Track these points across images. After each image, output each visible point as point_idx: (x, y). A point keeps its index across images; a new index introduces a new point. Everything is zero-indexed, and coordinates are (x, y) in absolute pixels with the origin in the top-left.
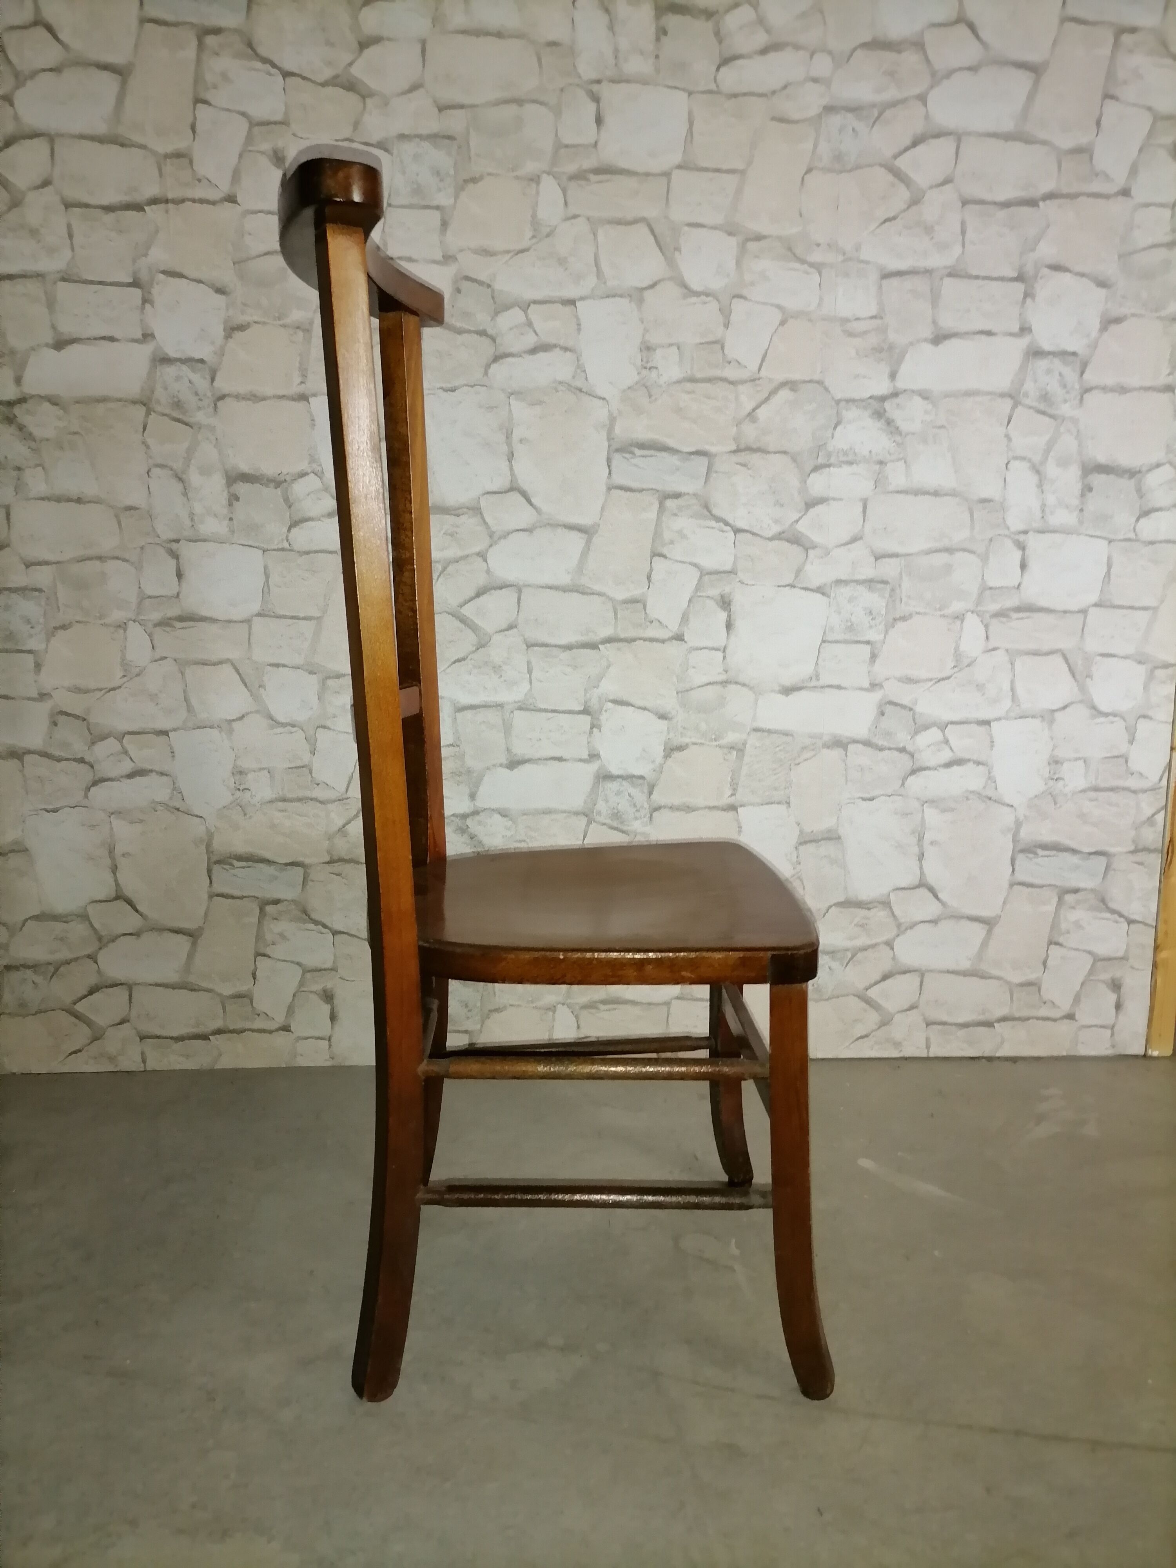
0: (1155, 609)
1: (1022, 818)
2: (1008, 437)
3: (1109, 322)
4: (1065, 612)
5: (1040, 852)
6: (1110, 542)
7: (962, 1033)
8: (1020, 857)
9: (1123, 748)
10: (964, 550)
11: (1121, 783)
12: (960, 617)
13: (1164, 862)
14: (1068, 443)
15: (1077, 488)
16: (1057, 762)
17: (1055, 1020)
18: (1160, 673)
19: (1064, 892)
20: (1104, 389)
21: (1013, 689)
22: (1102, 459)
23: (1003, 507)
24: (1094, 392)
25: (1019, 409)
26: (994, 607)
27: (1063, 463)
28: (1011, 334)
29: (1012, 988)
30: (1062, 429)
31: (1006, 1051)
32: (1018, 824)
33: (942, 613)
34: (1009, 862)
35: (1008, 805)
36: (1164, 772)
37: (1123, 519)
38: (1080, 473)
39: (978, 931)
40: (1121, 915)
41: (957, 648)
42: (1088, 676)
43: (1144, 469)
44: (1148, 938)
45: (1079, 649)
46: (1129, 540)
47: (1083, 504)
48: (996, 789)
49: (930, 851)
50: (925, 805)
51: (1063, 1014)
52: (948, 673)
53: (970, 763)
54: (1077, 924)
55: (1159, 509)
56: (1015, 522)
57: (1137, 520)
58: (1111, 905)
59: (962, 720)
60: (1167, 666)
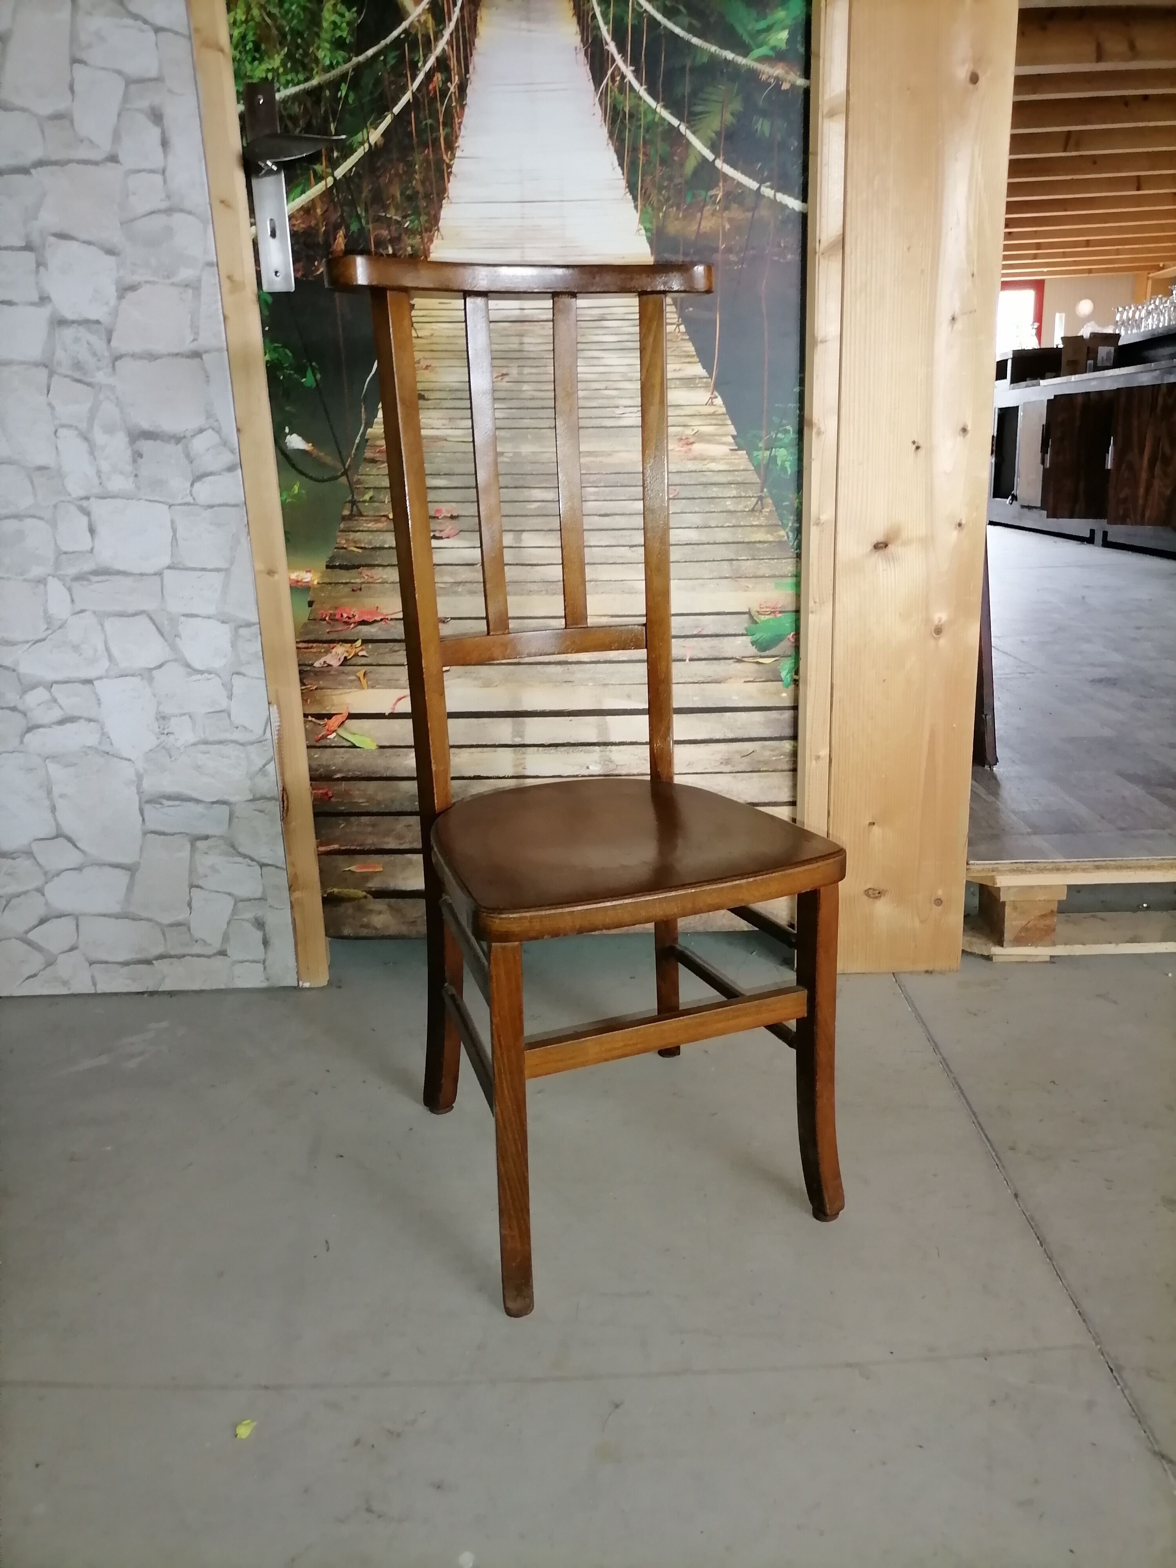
0: (227, 570)
1: (142, 771)
2: (49, 404)
3: (125, 289)
4: (142, 575)
5: (165, 802)
6: (170, 506)
7: (123, 970)
8: (148, 808)
9: (224, 703)
10: (32, 516)
11: (228, 736)
12: (41, 581)
13: (282, 809)
14: (108, 409)
15: (128, 454)
16: (164, 718)
17: (209, 957)
18: (243, 631)
19: (195, 839)
20: (133, 356)
21: (107, 649)
22: (146, 425)
23: (59, 474)
24: (124, 359)
25: (55, 378)
26: (72, 571)
27: (109, 430)
28: (32, 304)
29: (164, 929)
30: (101, 397)
31: (167, 986)
32: (140, 777)
33: (24, 577)
34: (138, 812)
35: (126, 759)
36: (267, 724)
37: (178, 484)
38: (127, 439)
39: (122, 877)
40: (253, 860)
41: (46, 611)
42: (176, 636)
43: (188, 434)
44: (282, 879)
45: (162, 610)
46: (188, 504)
47: (136, 469)
48: (112, 744)
49: (60, 803)
50: (47, 760)
51: (215, 951)
52: (42, 635)
53: (82, 720)
54: (213, 868)
55: (211, 474)
56: (76, 489)
57: (192, 485)
58: (241, 850)
59: (66, 680)
60: (249, 625)
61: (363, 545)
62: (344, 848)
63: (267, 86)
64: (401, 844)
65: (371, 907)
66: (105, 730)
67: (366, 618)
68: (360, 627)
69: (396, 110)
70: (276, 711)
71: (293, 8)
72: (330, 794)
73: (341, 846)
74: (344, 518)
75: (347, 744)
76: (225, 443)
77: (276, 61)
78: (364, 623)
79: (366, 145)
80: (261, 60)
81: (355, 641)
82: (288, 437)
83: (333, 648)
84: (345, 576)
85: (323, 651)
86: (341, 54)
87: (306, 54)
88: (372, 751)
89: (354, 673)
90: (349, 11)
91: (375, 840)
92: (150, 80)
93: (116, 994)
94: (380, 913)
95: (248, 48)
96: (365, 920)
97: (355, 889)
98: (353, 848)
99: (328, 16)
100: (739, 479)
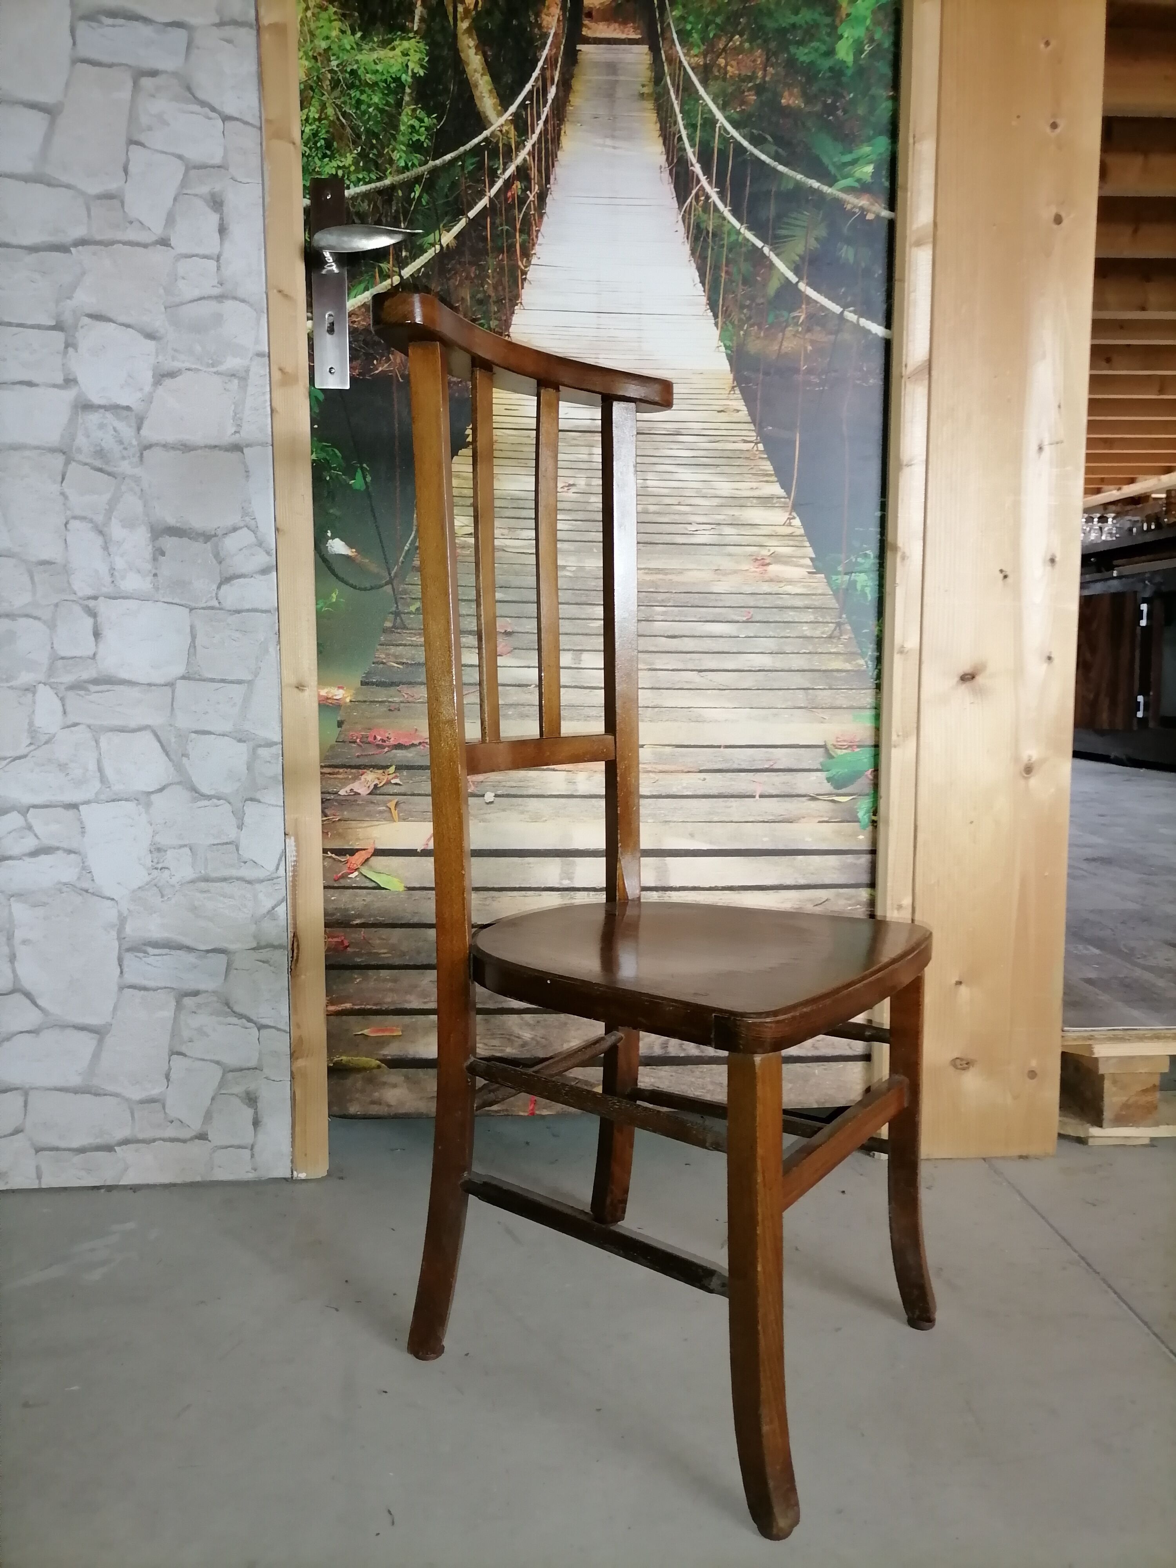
0: (250, 683)
1: (126, 913)
2: (63, 494)
3: (162, 376)
4: (150, 685)
5: (150, 950)
6: (191, 609)
7: (78, 1159)
8: (128, 957)
9: (232, 833)
10: (27, 616)
11: (234, 872)
12: (30, 689)
13: (290, 959)
14: (131, 503)
15: (148, 552)
16: (159, 850)
17: (184, 1141)
18: (261, 751)
19: (182, 995)
20: (165, 446)
21: (100, 769)
22: (172, 521)
23: (65, 570)
24: (154, 449)
25: (73, 466)
26: (68, 679)
27: (129, 524)
28: (55, 386)
29: (134, 1106)
30: (124, 488)
31: (129, 1178)
32: (122, 920)
33: (9, 684)
34: (116, 962)
35: (109, 898)
36: (280, 860)
37: (203, 586)
38: (149, 535)
39: (88, 1042)
40: (250, 1020)
41: (31, 724)
42: (183, 755)
43: (219, 532)
44: (283, 1044)
45: (171, 725)
46: (212, 608)
47: (156, 569)
48: (93, 880)
49: (22, 952)
50: (12, 899)
51: (193, 1134)
52: (22, 751)
53: (60, 852)
54: (201, 1031)
55: (242, 576)
56: (82, 587)
57: (219, 587)
58: (237, 1009)
59: (48, 803)
60: (270, 744)
61: (405, 661)
62: (357, 1007)
63: (336, 183)
64: (425, 1003)
65: (384, 1079)
66: (86, 864)
67: (402, 741)
68: (394, 751)
69: (472, 214)
70: (293, 844)
71: (371, 110)
72: (346, 943)
73: (353, 1005)
74: (385, 631)
75: (372, 885)
76: (260, 544)
77: (348, 160)
78: (399, 746)
79: (438, 247)
80: (332, 158)
81: (388, 767)
82: (330, 541)
83: (362, 775)
84: (382, 694)
85: (350, 777)
86: (417, 157)
87: (380, 155)
88: (399, 893)
89: (385, 803)
90: (429, 117)
91: (396, 998)
92: (213, 167)
93: (65, 1189)
94: (395, 1086)
95: (319, 145)
96: (376, 1094)
97: (367, 1057)
98: (369, 1007)
99: (406, 119)
100: (817, 604)
